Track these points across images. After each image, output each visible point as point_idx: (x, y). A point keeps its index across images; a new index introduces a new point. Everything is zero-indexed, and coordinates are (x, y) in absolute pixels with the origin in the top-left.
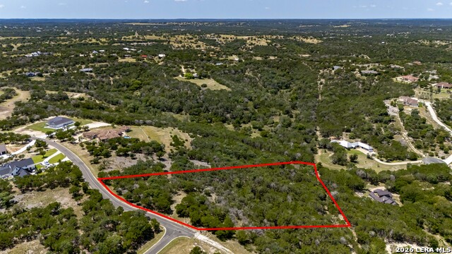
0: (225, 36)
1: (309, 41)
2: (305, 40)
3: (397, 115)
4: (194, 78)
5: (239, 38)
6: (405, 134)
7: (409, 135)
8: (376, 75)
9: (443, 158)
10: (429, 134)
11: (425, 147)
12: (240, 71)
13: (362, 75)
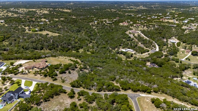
0: (23, 9)
1: (65, 11)
2: (63, 10)
3: (134, 37)
4: (37, 31)
5: (30, 10)
6: (140, 43)
7: (141, 43)
8: (112, 23)
9: (155, 49)
10: (148, 42)
11: (149, 47)
12: (56, 26)
13: (107, 24)
